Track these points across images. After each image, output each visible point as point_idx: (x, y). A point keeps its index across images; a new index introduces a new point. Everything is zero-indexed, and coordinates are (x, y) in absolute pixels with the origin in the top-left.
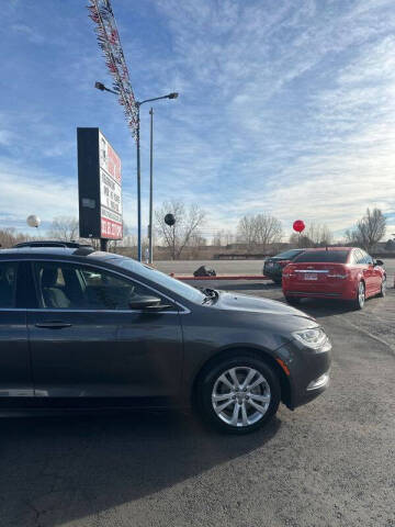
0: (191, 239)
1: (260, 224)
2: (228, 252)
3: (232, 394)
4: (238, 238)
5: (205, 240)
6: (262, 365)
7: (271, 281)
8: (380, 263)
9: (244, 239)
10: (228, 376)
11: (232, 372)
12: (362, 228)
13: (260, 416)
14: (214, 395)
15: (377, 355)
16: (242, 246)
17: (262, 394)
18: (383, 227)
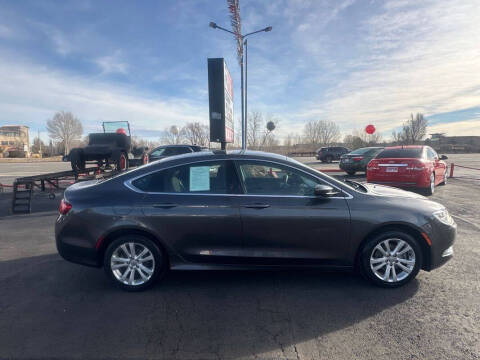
0: (267, 141)
1: (321, 128)
2: (297, 150)
3: (384, 258)
4: (305, 139)
5: (277, 141)
6: (409, 237)
7: (345, 173)
8: (444, 158)
9: (309, 141)
10: (383, 245)
11: (386, 242)
12: (406, 130)
13: (407, 275)
14: (372, 259)
15: (466, 231)
16: (307, 146)
17: (408, 259)
18: (424, 128)
